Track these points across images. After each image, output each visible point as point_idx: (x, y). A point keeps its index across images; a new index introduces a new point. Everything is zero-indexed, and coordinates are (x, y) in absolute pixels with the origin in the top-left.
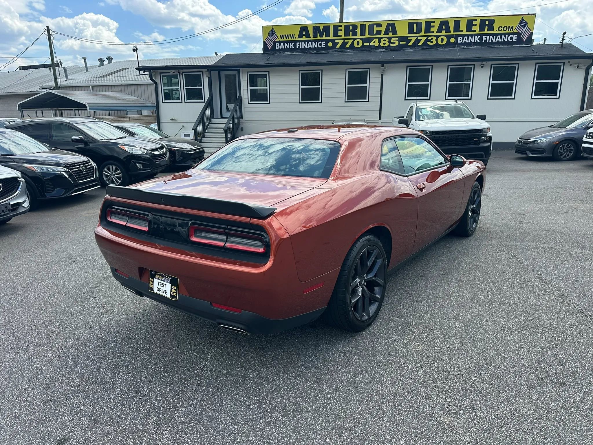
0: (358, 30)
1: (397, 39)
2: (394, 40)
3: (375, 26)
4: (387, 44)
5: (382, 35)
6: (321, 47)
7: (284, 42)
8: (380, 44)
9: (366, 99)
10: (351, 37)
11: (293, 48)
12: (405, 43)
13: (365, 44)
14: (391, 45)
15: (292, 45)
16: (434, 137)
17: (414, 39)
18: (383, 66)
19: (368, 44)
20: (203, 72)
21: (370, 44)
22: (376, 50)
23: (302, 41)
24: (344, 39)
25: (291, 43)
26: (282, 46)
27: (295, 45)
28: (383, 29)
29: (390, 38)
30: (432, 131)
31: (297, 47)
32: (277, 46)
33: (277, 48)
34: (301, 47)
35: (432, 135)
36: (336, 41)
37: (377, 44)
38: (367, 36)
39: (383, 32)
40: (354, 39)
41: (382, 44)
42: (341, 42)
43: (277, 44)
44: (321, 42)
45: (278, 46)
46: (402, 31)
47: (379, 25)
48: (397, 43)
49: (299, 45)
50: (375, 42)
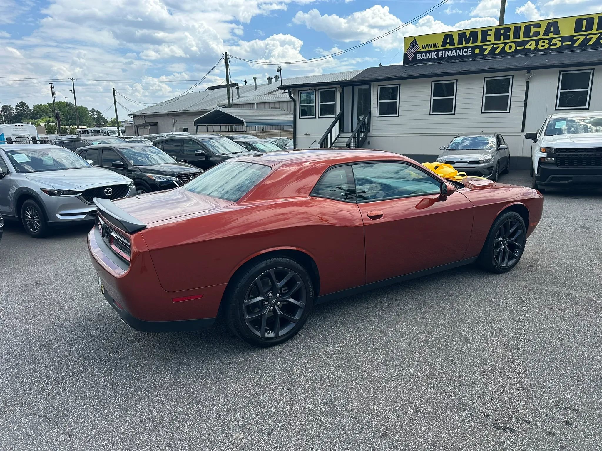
0: (511, 34)
1: (560, 39)
2: (556, 41)
3: (532, 27)
4: (547, 46)
5: (540, 37)
6: (466, 54)
7: (425, 52)
8: (537, 46)
9: (507, 109)
10: (502, 41)
11: (436, 57)
12: (570, 43)
13: (518, 48)
14: (551, 47)
15: (434, 55)
16: (559, 154)
17: (582, 38)
18: (529, 72)
19: (522, 48)
20: (336, 88)
21: (524, 47)
22: (531, 54)
23: (445, 50)
24: (494, 44)
25: (433, 53)
26: (424, 56)
27: (437, 55)
28: (542, 30)
29: (550, 40)
30: (557, 148)
31: (440, 57)
32: (418, 57)
33: (418, 59)
34: (444, 56)
35: (556, 153)
36: (484, 47)
37: (533, 47)
38: (522, 38)
39: (542, 34)
40: (506, 44)
41: (540, 47)
42: (490, 47)
43: (418, 55)
44: (466, 50)
45: (420, 56)
46: (567, 30)
47: (538, 26)
48: (559, 44)
49: (442, 54)
50: (531, 45)
